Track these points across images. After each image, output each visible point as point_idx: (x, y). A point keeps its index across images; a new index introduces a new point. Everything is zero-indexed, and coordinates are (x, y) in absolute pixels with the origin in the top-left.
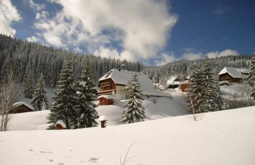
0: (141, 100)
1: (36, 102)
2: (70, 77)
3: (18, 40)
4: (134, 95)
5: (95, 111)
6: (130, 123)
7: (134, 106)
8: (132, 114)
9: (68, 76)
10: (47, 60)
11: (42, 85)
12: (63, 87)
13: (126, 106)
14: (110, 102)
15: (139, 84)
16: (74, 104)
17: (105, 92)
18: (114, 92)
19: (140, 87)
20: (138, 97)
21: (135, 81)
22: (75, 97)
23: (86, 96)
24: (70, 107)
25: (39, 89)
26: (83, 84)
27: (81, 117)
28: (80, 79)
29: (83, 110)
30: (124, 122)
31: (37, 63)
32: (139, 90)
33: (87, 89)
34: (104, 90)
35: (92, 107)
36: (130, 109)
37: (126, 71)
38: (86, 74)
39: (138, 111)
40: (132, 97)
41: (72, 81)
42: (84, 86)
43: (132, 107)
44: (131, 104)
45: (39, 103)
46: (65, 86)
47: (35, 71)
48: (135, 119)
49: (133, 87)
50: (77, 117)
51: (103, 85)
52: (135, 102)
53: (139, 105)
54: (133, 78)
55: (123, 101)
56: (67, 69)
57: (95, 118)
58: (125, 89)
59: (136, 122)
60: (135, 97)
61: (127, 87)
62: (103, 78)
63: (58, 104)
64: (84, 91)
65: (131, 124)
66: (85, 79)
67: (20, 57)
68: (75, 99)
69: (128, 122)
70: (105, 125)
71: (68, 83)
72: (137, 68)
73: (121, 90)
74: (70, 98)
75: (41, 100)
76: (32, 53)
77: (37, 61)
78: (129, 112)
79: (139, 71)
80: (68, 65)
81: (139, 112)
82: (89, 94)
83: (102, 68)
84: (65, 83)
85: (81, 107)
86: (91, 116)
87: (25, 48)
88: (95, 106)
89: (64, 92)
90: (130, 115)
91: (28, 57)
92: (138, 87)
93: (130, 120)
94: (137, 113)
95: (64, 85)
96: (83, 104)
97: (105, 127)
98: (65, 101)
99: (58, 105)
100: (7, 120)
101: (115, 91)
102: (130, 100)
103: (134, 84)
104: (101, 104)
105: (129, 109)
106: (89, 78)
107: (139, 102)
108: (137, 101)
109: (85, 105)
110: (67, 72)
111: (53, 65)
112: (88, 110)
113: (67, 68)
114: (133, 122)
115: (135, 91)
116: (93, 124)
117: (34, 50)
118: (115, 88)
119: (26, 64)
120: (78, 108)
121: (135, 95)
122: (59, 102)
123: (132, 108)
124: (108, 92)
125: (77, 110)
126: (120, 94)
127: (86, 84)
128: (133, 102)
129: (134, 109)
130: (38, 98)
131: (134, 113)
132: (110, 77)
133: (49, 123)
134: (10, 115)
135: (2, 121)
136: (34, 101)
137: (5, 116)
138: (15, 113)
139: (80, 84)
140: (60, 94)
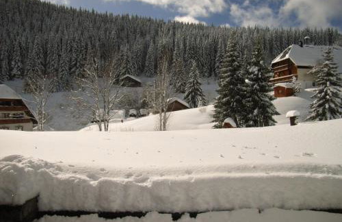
0: (338, 88)
1: (190, 97)
2: (236, 63)
3: (160, 21)
4: (327, 81)
5: (271, 105)
6: (321, 120)
7: (328, 97)
8: (325, 108)
9: (234, 61)
10: (197, 42)
11: (195, 76)
12: (229, 76)
13: (315, 97)
14: (290, 92)
15: (335, 64)
16: (244, 97)
17: (281, 79)
18: (294, 78)
19: (336, 68)
20: (333, 84)
21: (328, 60)
22: (244, 88)
23: (259, 85)
24: (238, 101)
25: (192, 80)
26: (254, 70)
27: (255, 114)
28: (249, 64)
29: (256, 104)
30: (313, 119)
31: (185, 48)
32: (335, 73)
33: (260, 76)
34: (279, 76)
35: (267, 99)
36: (321, 102)
37: (311, 46)
38: (257, 56)
39: (334, 103)
40: (323, 84)
41: (239, 67)
42: (256, 72)
43: (324, 97)
44: (323, 94)
45: (193, 98)
46: (231, 75)
47: (184, 58)
48: (328, 115)
49: (326, 69)
50: (248, 114)
51: (277, 69)
52: (329, 92)
53: (335, 95)
54: (325, 55)
55: (308, 90)
56: (231, 53)
57: (272, 114)
58: (311, 73)
59: (331, 119)
60: (328, 83)
61: (314, 70)
62: (277, 60)
63: (223, 98)
64: (256, 80)
65: (323, 122)
66: (256, 64)
67: (164, 42)
68: (245, 91)
69: (318, 119)
70: (296, 122)
71: (234, 70)
72: (327, 39)
73: (306, 75)
74: (238, 89)
75: (196, 94)
76: (178, 35)
77: (185, 45)
78: (320, 106)
79: (331, 43)
80: (233, 47)
81: (336, 105)
82: (264, 83)
83: (272, 45)
84: (230, 71)
85: (254, 100)
86: (267, 112)
87: (169, 30)
88: (271, 99)
89: (230, 83)
90: (321, 110)
91: (174, 42)
92: (333, 68)
93: (321, 116)
94: (333, 106)
95: (229, 74)
96: (256, 97)
97: (295, 124)
98: (232, 93)
99: (224, 100)
100: (165, 120)
101: (296, 76)
102: (321, 88)
103: (327, 65)
104: (277, 95)
105: (318, 101)
106: (261, 62)
107: (335, 91)
108: (331, 89)
109: (259, 97)
110: (231, 56)
111: (206, 48)
112: (263, 104)
113: (232, 51)
114: (326, 120)
115: (329, 74)
116: (271, 122)
117: (179, 30)
118: (296, 72)
119: (172, 50)
120: (249, 102)
121: (329, 80)
122: (225, 96)
123: (324, 100)
124: (285, 79)
125: (248, 104)
126: (304, 81)
127: (259, 70)
128: (326, 92)
129: (327, 101)
130: (192, 92)
131: (327, 106)
132: (287, 56)
133: (213, 122)
134: (168, 114)
135: (161, 120)
136: (188, 96)
137: (163, 114)
138: (173, 111)
139: (250, 71)
140: (224, 86)
